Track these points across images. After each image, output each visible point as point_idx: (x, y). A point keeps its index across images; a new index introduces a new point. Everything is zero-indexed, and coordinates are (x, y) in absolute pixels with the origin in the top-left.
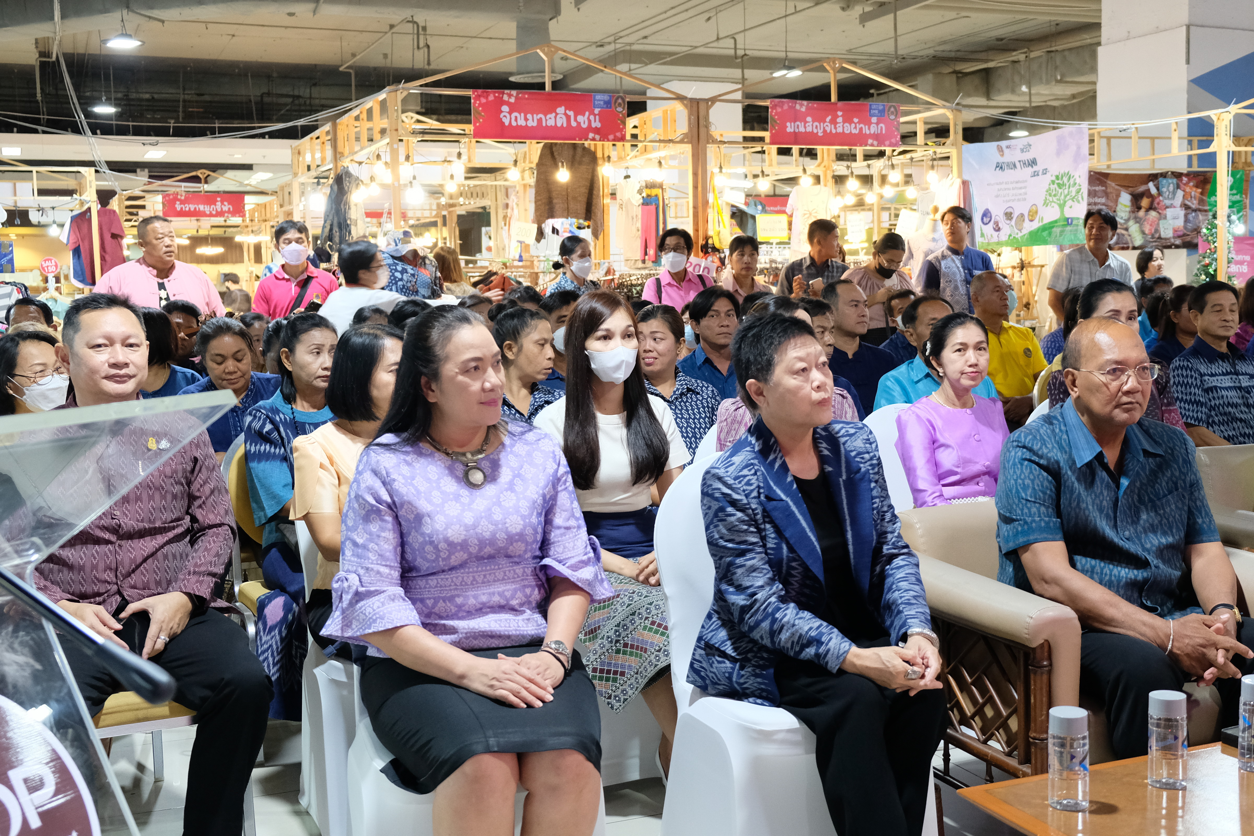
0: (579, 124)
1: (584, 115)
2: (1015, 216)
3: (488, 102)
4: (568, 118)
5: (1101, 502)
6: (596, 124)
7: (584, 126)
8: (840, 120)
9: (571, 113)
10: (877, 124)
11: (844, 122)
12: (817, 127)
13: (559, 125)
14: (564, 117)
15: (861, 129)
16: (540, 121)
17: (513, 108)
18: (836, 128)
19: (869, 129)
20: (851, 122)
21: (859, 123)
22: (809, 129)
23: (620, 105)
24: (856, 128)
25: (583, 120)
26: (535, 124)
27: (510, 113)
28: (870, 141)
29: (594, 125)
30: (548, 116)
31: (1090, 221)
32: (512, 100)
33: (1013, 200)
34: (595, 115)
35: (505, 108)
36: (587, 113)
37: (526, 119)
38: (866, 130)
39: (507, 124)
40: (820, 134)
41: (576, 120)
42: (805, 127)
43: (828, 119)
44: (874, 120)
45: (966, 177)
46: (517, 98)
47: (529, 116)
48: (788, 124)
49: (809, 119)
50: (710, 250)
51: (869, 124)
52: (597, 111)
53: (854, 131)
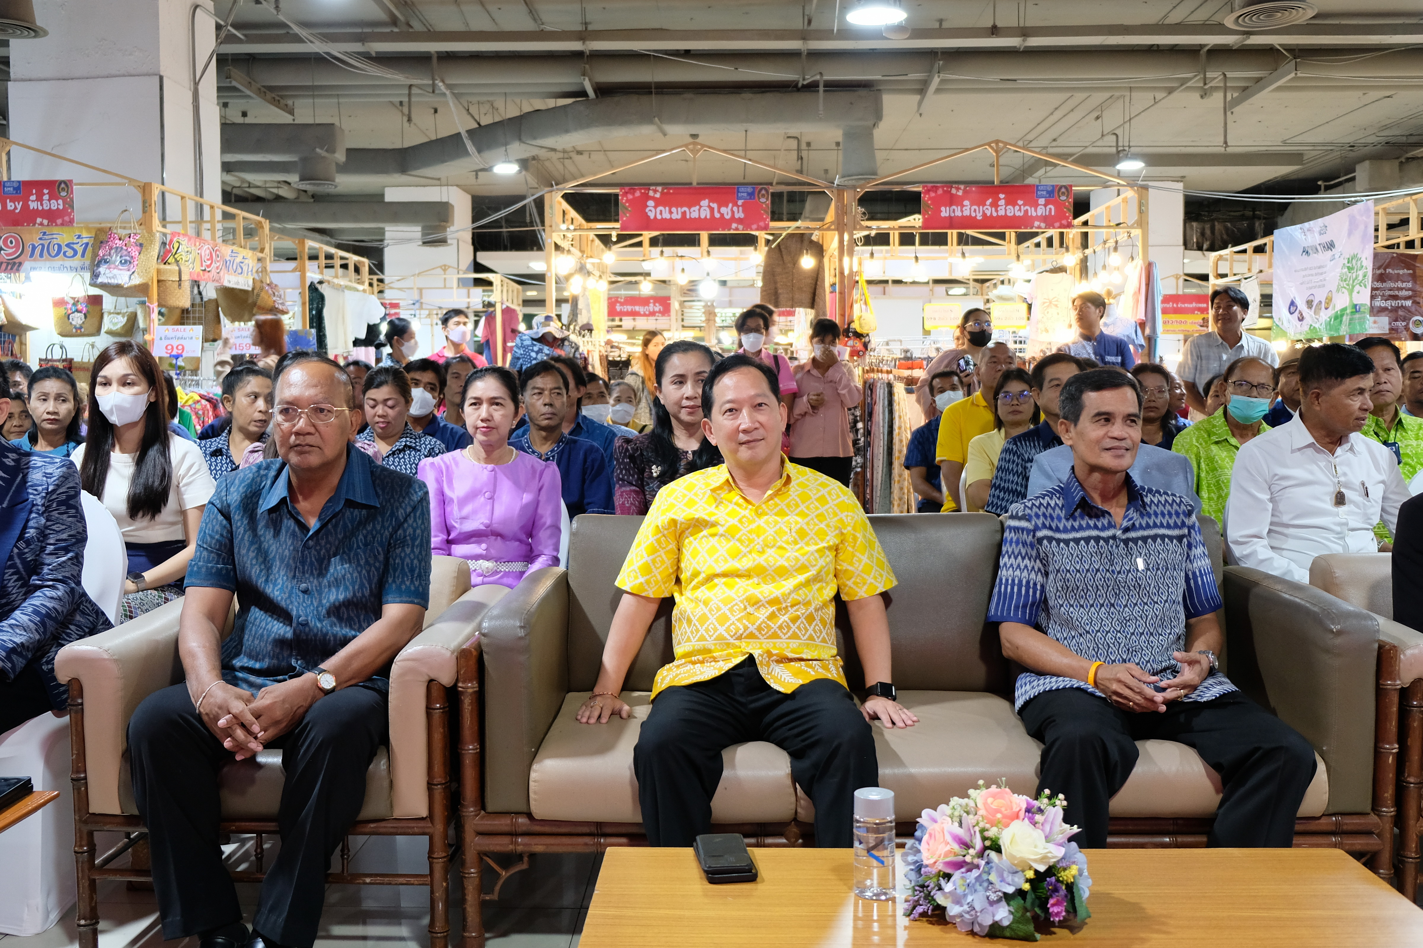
0: (722, 215)
1: (727, 206)
2: (1315, 304)
3: (635, 198)
4: (712, 210)
5: (283, 551)
6: (740, 214)
7: (728, 217)
8: (1002, 202)
9: (715, 206)
10: (1045, 205)
11: (1007, 204)
12: (975, 211)
13: (703, 217)
14: (708, 209)
15: (1026, 211)
16: (684, 213)
17: (658, 203)
18: (997, 211)
19: (1036, 211)
20: (1014, 204)
21: (1024, 205)
22: (967, 213)
23: (763, 196)
24: (1020, 210)
25: (726, 212)
26: (679, 217)
27: (655, 207)
28: (1037, 224)
29: (737, 216)
30: (692, 209)
31: (1216, 301)
32: (658, 195)
33: (1315, 287)
34: (738, 206)
35: (651, 203)
36: (730, 205)
37: (671, 213)
38: (1032, 212)
39: (652, 217)
40: (979, 218)
41: (719, 211)
42: (962, 211)
43: (989, 202)
44: (1042, 201)
45: (1151, 259)
46: (662, 193)
47: (674, 209)
48: (943, 209)
49: (966, 203)
50: (851, 334)
51: (1036, 205)
52: (740, 202)
53: (1018, 214)
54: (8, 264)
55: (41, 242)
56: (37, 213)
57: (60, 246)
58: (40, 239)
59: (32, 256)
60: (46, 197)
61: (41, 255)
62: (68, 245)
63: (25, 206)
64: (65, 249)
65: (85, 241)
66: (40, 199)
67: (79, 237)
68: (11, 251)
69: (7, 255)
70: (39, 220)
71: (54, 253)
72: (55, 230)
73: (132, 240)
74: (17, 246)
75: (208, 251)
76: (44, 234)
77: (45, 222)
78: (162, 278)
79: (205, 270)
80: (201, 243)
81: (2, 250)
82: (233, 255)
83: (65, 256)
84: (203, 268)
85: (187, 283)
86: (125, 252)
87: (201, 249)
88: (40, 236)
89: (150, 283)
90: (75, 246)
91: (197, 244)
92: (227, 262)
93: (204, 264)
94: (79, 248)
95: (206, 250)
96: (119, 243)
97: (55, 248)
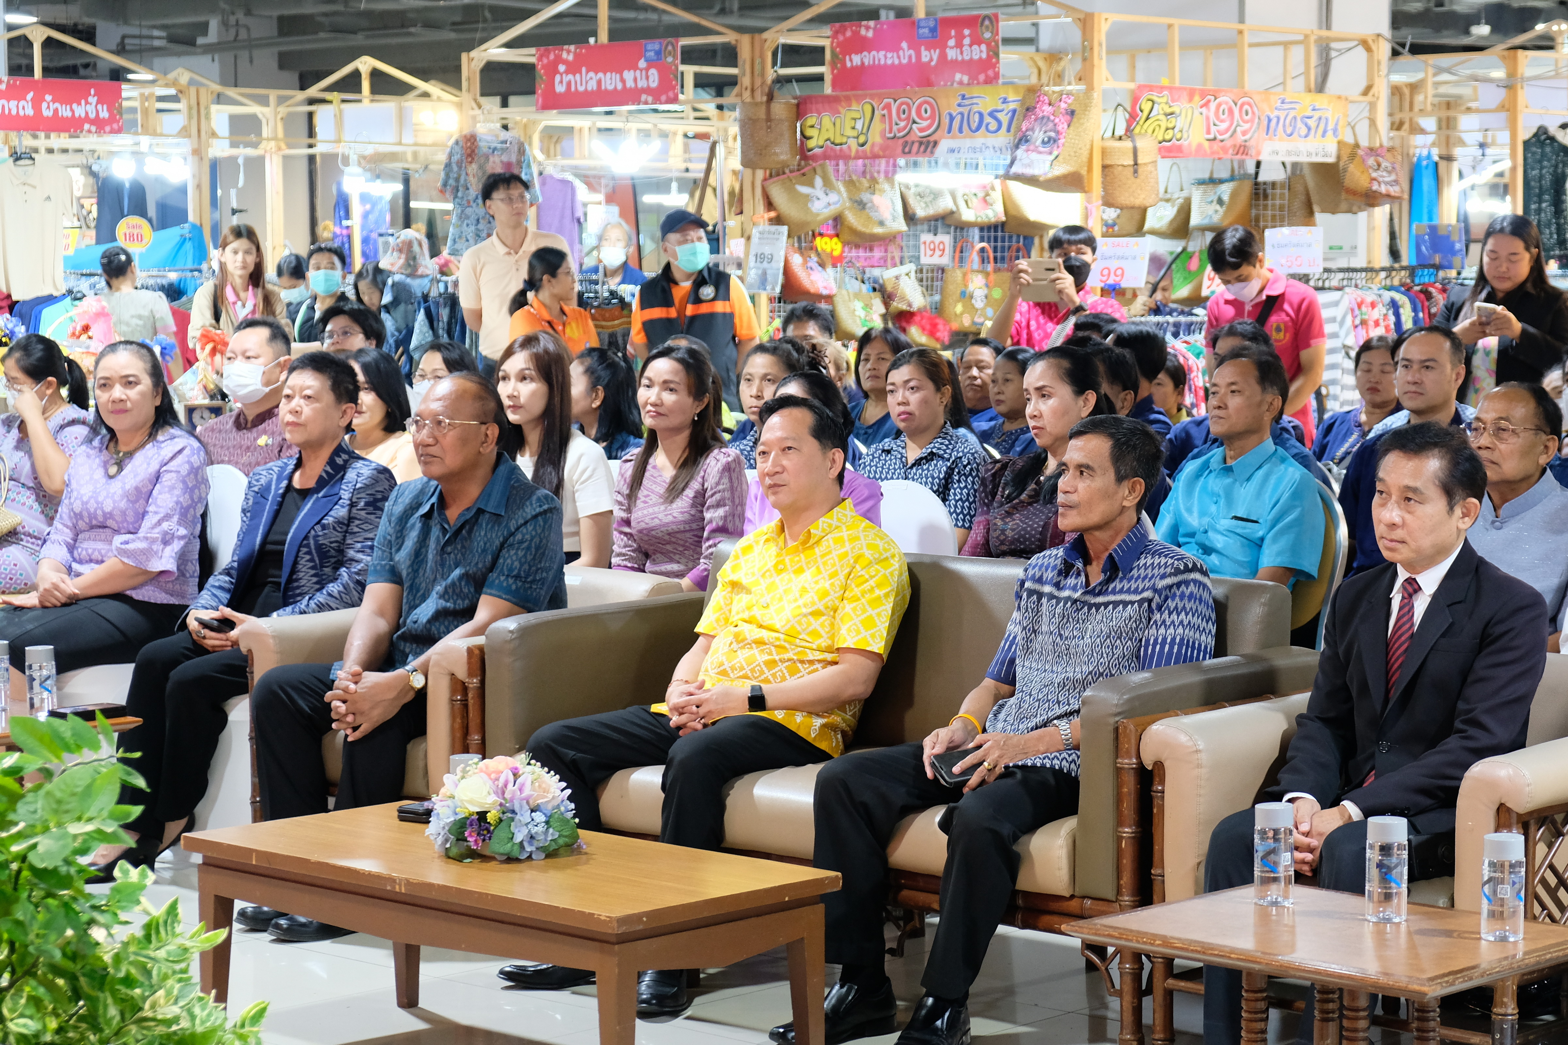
54: (921, 143)
55: (961, 109)
56: (958, 65)
57: (981, 115)
58: (960, 105)
59: (949, 131)
60: (967, 41)
61: (961, 130)
62: (991, 114)
63: (943, 56)
64: (988, 119)
65: (1012, 106)
66: (959, 45)
67: (1005, 101)
68: (925, 124)
69: (921, 130)
70: (958, 76)
71: (974, 126)
72: (976, 91)
73: (1063, 105)
74: (932, 117)
75: (1223, 106)
76: (963, 97)
77: (966, 79)
78: (1108, 162)
79: (1215, 139)
80: (1206, 96)
81: (914, 122)
82: (1286, 106)
83: (988, 130)
84: (1211, 136)
85: (1150, 168)
86: (1051, 125)
87: (1206, 105)
88: (959, 101)
89: (1084, 172)
90: (1000, 115)
91: (1197, 98)
92: (1270, 120)
93: (1213, 129)
94: (1004, 118)
95: (1219, 105)
96: (1047, 109)
97: (977, 118)
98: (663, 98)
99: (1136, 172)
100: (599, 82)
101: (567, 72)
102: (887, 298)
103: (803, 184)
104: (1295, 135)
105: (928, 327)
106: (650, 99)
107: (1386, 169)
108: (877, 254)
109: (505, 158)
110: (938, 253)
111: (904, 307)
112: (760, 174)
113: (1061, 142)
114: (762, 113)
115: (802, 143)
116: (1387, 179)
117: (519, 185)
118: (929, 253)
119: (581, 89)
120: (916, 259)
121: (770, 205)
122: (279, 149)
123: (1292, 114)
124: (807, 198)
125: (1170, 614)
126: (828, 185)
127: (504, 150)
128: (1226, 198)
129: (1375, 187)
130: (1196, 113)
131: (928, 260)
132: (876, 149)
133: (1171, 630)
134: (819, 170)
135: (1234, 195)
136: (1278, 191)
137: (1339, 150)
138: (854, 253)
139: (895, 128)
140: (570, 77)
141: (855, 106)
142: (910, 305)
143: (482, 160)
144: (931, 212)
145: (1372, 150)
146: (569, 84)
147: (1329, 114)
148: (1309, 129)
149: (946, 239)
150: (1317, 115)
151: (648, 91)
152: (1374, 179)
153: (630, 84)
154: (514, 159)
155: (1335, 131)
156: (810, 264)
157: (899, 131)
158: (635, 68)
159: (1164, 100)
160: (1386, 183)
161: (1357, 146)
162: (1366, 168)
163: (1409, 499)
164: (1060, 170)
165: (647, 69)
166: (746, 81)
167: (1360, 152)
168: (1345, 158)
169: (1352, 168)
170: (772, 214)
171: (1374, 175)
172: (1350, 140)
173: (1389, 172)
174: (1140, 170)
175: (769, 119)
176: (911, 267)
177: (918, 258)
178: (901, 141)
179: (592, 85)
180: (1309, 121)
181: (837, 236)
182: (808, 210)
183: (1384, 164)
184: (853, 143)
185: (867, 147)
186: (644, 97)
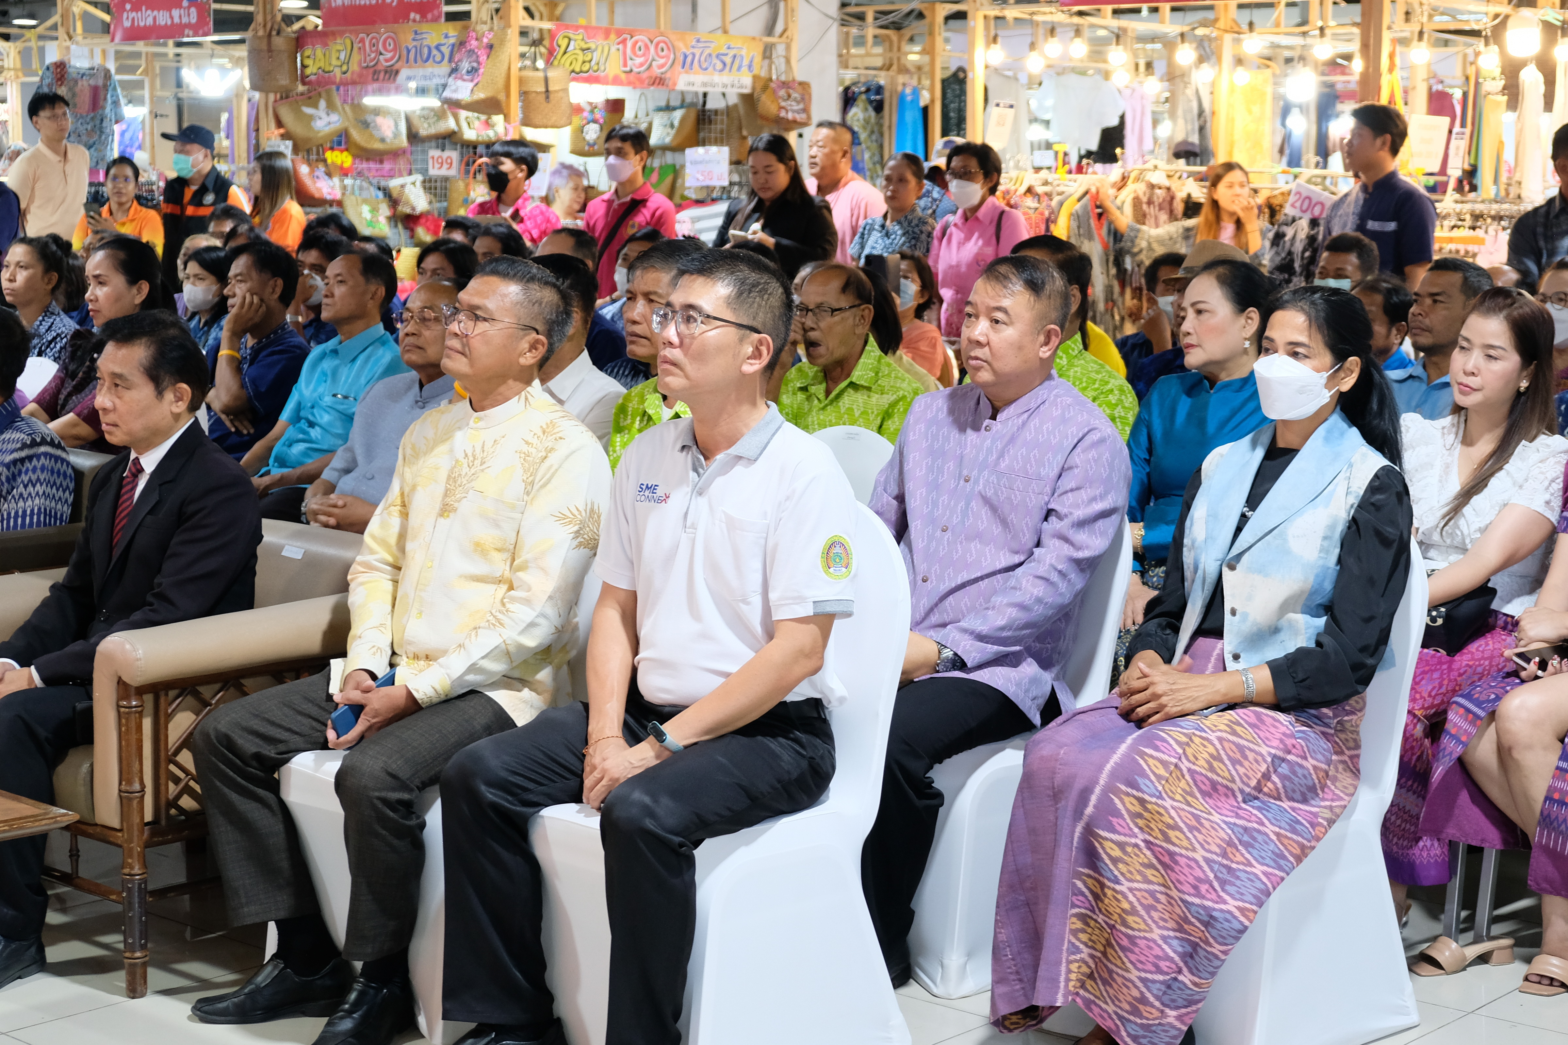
54: (386, 72)
55: (415, 43)
57: (429, 48)
58: (414, 40)
59: (407, 62)
61: (416, 62)
62: (437, 48)
64: (435, 52)
67: (446, 37)
68: (389, 55)
69: (387, 61)
70: (412, 15)
71: (425, 56)
72: (425, 27)
73: (485, 40)
74: (395, 49)
75: (639, 44)
76: (416, 33)
77: (418, 17)
78: (524, 89)
79: (631, 71)
80: (623, 35)
81: (381, 54)
82: (700, 45)
83: (434, 61)
84: (628, 69)
85: (561, 94)
86: (474, 57)
87: (624, 42)
88: (413, 36)
89: (502, 97)
90: (443, 49)
91: (613, 36)
92: (686, 57)
93: (629, 63)
94: (446, 50)
95: (636, 42)
96: (474, 43)
97: (426, 51)
98: (201, 32)
99: (547, 97)
100: (155, 18)
101: (132, 10)
102: (393, 201)
103: (308, 106)
104: (710, 69)
105: (432, 227)
106: (191, 33)
107: (795, 100)
108: (387, 166)
109: (92, 82)
110: (445, 166)
111: (408, 211)
112: (272, 97)
113: (481, 71)
114: (264, 46)
115: (302, 71)
116: (796, 108)
117: (62, 104)
118: (437, 166)
119: (142, 24)
120: (424, 171)
121: (279, 124)
122: (17, 77)
123: (707, 51)
124: (311, 118)
125: (26, 486)
126: (331, 107)
127: (92, 76)
128: (676, 123)
129: (783, 114)
130: (613, 49)
131: (434, 171)
132: (355, 77)
133: (29, 502)
134: (324, 94)
135: (683, 120)
136: (719, 117)
137: (754, 83)
138: (365, 165)
139: (368, 59)
140: (134, 14)
141: (338, 41)
142: (413, 209)
143: (72, 83)
144: (433, 131)
145: (785, 85)
146: (133, 19)
147: (744, 52)
148: (724, 64)
149: (453, 155)
150: (732, 53)
151: (189, 26)
152: (783, 108)
153: (177, 20)
154: (100, 82)
155: (750, 67)
156: (317, 173)
157: (372, 61)
158: (180, 7)
159: (580, 37)
160: (794, 111)
161: (771, 80)
162: (775, 97)
163: (117, 385)
164: (481, 95)
165: (189, 7)
166: (259, 18)
167: (773, 85)
168: (758, 90)
169: (764, 98)
170: (282, 131)
171: (783, 104)
172: (763, 74)
173: (798, 102)
174: (552, 96)
175: (270, 50)
176: (418, 178)
177: (427, 170)
178: (371, 70)
179: (150, 22)
180: (724, 58)
181: (347, 150)
182: (310, 128)
183: (795, 95)
184: (338, 72)
185: (348, 75)
186: (186, 31)
